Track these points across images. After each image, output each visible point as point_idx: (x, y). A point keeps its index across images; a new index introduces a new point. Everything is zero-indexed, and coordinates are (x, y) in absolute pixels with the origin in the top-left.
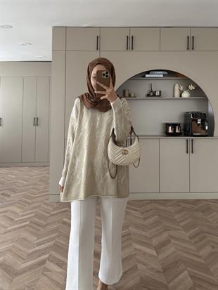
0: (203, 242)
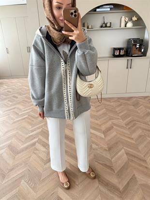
0: (134, 127)
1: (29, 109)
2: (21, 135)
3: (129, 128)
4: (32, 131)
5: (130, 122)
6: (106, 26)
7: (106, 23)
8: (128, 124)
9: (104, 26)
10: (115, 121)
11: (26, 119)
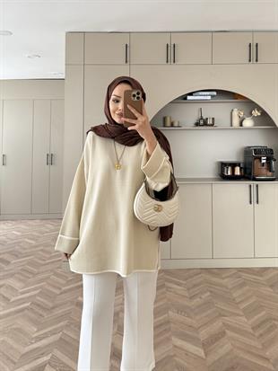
1: (34, 289)
2: (12, 348)
3: (261, 335)
4: (39, 339)
5: (263, 322)
6: (205, 124)
7: (204, 118)
8: (259, 326)
9: (202, 123)
10: (229, 320)
11: (26, 311)
